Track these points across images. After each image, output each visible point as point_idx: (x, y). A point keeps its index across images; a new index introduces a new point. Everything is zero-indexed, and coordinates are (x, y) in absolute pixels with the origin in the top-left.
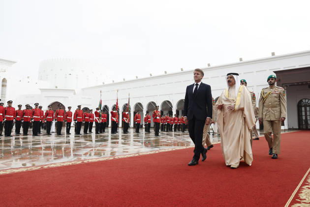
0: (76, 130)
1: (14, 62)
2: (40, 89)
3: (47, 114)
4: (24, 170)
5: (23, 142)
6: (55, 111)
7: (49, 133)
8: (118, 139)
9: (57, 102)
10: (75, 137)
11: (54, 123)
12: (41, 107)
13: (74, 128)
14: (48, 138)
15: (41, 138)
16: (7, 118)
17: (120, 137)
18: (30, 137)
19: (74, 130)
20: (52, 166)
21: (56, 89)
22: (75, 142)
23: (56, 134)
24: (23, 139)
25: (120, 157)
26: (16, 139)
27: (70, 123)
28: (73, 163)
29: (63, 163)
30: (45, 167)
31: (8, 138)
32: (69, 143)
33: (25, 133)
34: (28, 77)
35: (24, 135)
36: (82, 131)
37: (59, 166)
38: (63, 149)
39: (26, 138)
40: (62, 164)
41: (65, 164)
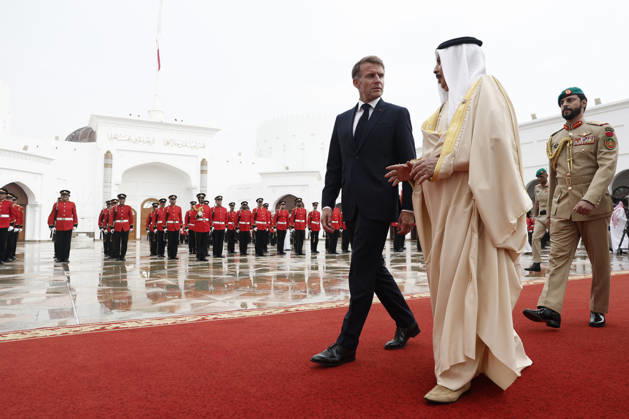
0: (327, 246)
1: (217, 130)
2: (261, 174)
3: (278, 217)
4: (260, 313)
5: (241, 267)
6: (290, 212)
7: (281, 252)
8: (404, 261)
9: (289, 196)
10: (327, 257)
11: (289, 233)
12: (266, 206)
13: (324, 242)
14: (282, 260)
15: (269, 260)
16: (215, 225)
17: (409, 258)
18: (251, 258)
19: (324, 246)
20: (303, 308)
21: (287, 172)
22: (327, 268)
23: (293, 253)
24: (241, 261)
25: (423, 295)
26: (230, 261)
27: (317, 233)
28: (338, 304)
29: (321, 303)
30: (292, 310)
31: (218, 260)
32: (317, 268)
33: (244, 252)
34: (240, 154)
35: (241, 255)
36: (339, 248)
37: (315, 308)
38: (306, 279)
39: (245, 261)
40: (320, 306)
41: (324, 306)
